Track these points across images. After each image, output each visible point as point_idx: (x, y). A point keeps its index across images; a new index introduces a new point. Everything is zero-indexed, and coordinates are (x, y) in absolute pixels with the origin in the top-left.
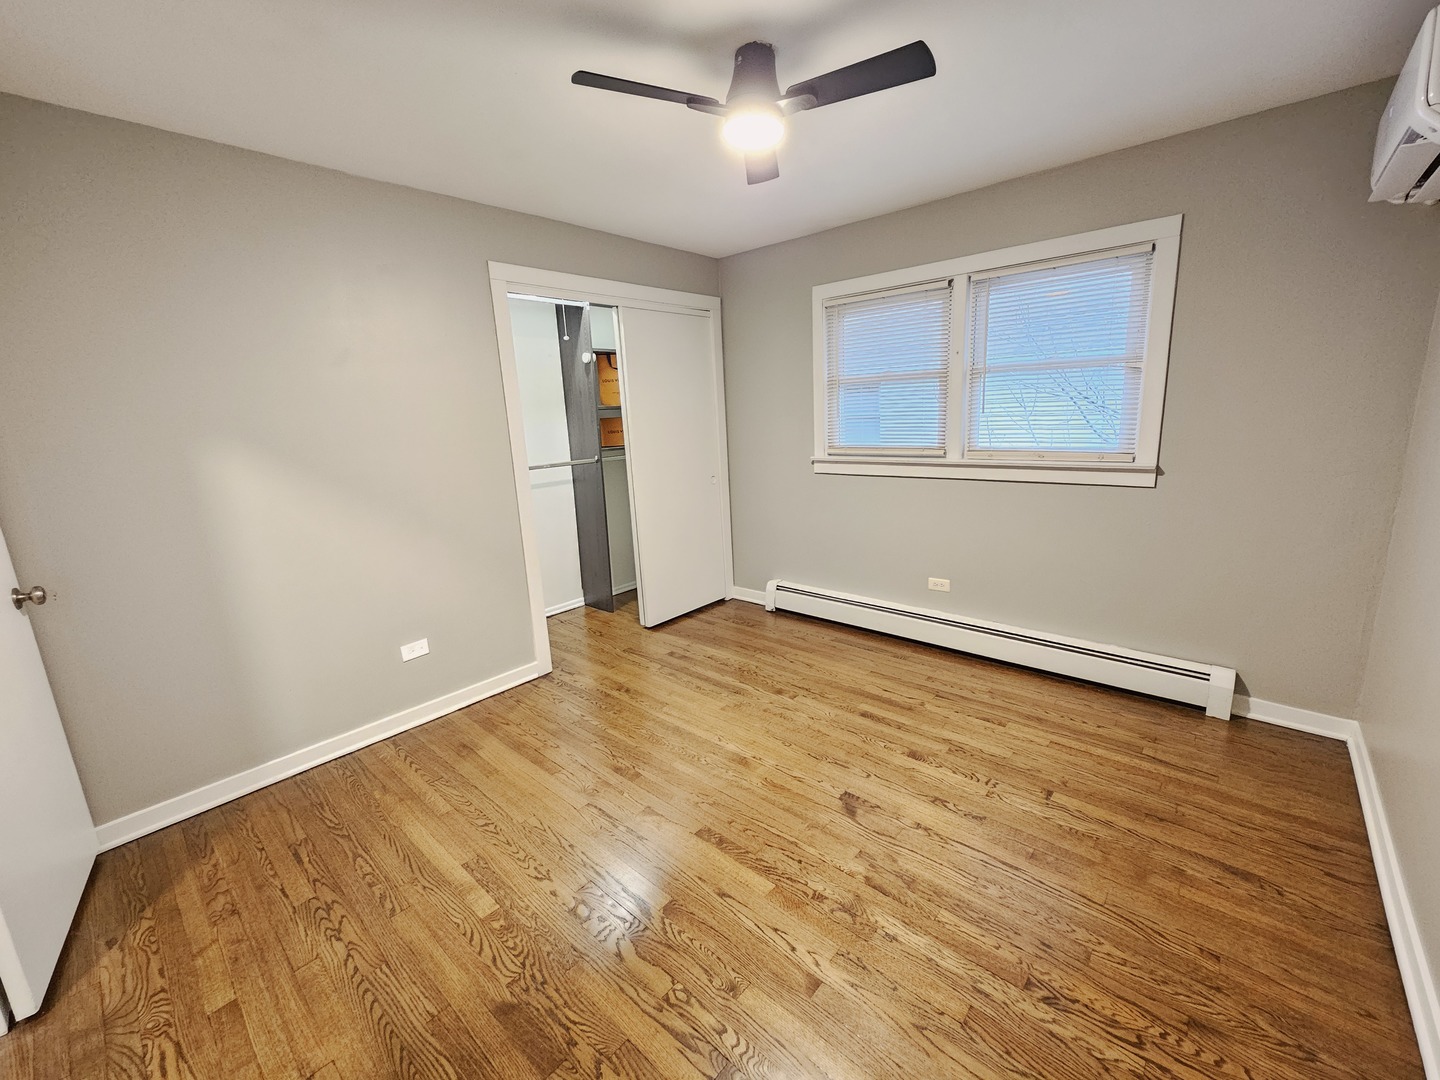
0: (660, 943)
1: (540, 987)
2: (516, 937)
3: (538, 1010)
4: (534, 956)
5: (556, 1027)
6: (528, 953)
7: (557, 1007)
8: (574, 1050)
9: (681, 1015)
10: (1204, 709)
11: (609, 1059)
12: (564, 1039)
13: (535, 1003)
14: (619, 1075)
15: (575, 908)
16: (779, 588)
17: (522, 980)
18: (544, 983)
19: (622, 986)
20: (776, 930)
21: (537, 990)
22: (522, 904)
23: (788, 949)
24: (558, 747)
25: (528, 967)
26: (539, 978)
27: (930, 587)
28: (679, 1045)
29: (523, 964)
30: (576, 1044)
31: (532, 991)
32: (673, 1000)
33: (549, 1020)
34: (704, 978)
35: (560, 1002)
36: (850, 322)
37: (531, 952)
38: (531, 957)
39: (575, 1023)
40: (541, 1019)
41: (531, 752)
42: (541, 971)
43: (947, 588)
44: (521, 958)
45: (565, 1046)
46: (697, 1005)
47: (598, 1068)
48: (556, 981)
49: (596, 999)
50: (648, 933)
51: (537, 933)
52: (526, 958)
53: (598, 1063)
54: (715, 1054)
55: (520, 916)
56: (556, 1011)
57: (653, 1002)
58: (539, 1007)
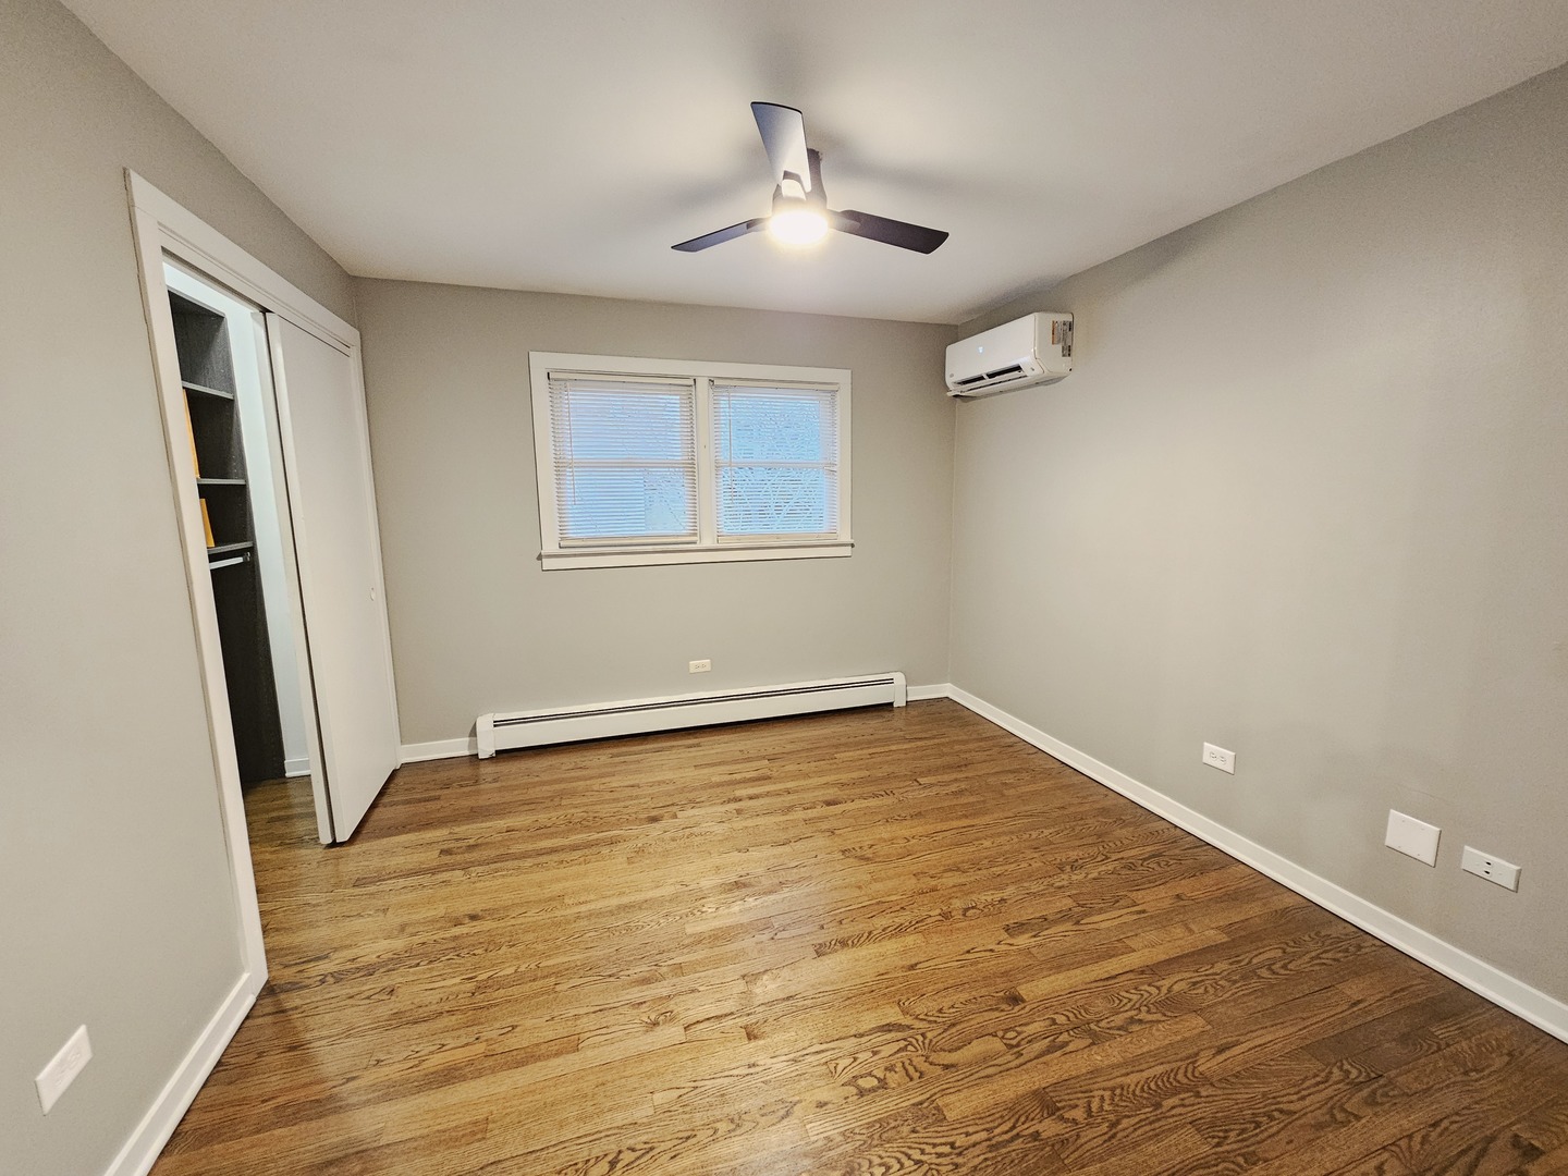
0: (945, 1030)
1: (957, 1151)
2: (870, 1162)
3: (986, 1159)
4: (910, 1148)
5: (1014, 1146)
6: (902, 1152)
7: (989, 1139)
8: (1044, 1136)
9: (1029, 1041)
10: (892, 704)
11: (1059, 1109)
12: (1029, 1142)
13: (977, 1161)
14: (1077, 1106)
15: (858, 1087)
16: (497, 724)
17: (940, 1168)
18: (952, 1145)
19: (983, 1075)
20: (968, 952)
21: (960, 1154)
22: (820, 1143)
23: (988, 953)
24: (514, 1027)
25: (924, 1158)
26: (947, 1149)
27: (692, 670)
28: (1058, 1053)
29: (919, 1162)
30: (1037, 1132)
31: (960, 1160)
32: (1014, 1042)
33: (1004, 1151)
34: (997, 1014)
35: (984, 1135)
36: (578, 399)
37: (903, 1149)
38: (910, 1152)
39: (1014, 1127)
40: (999, 1159)
41: (489, 1062)
42: (935, 1145)
43: (708, 668)
44: (908, 1163)
45: (1037, 1143)
46: (1024, 1028)
47: (1067, 1121)
48: (955, 1132)
49: (992, 1102)
50: (929, 1035)
51: (876, 1137)
52: (909, 1157)
53: (1061, 1118)
54: (1071, 1033)
55: (839, 1150)
56: (994, 1142)
57: (1009, 1057)
58: (982, 1157)
